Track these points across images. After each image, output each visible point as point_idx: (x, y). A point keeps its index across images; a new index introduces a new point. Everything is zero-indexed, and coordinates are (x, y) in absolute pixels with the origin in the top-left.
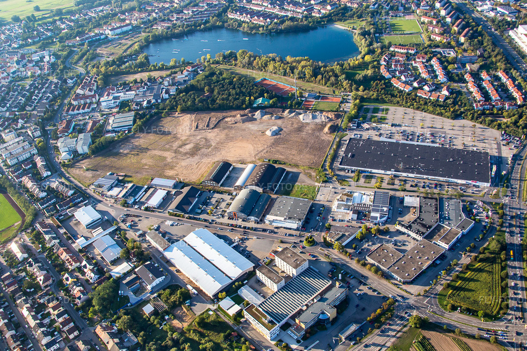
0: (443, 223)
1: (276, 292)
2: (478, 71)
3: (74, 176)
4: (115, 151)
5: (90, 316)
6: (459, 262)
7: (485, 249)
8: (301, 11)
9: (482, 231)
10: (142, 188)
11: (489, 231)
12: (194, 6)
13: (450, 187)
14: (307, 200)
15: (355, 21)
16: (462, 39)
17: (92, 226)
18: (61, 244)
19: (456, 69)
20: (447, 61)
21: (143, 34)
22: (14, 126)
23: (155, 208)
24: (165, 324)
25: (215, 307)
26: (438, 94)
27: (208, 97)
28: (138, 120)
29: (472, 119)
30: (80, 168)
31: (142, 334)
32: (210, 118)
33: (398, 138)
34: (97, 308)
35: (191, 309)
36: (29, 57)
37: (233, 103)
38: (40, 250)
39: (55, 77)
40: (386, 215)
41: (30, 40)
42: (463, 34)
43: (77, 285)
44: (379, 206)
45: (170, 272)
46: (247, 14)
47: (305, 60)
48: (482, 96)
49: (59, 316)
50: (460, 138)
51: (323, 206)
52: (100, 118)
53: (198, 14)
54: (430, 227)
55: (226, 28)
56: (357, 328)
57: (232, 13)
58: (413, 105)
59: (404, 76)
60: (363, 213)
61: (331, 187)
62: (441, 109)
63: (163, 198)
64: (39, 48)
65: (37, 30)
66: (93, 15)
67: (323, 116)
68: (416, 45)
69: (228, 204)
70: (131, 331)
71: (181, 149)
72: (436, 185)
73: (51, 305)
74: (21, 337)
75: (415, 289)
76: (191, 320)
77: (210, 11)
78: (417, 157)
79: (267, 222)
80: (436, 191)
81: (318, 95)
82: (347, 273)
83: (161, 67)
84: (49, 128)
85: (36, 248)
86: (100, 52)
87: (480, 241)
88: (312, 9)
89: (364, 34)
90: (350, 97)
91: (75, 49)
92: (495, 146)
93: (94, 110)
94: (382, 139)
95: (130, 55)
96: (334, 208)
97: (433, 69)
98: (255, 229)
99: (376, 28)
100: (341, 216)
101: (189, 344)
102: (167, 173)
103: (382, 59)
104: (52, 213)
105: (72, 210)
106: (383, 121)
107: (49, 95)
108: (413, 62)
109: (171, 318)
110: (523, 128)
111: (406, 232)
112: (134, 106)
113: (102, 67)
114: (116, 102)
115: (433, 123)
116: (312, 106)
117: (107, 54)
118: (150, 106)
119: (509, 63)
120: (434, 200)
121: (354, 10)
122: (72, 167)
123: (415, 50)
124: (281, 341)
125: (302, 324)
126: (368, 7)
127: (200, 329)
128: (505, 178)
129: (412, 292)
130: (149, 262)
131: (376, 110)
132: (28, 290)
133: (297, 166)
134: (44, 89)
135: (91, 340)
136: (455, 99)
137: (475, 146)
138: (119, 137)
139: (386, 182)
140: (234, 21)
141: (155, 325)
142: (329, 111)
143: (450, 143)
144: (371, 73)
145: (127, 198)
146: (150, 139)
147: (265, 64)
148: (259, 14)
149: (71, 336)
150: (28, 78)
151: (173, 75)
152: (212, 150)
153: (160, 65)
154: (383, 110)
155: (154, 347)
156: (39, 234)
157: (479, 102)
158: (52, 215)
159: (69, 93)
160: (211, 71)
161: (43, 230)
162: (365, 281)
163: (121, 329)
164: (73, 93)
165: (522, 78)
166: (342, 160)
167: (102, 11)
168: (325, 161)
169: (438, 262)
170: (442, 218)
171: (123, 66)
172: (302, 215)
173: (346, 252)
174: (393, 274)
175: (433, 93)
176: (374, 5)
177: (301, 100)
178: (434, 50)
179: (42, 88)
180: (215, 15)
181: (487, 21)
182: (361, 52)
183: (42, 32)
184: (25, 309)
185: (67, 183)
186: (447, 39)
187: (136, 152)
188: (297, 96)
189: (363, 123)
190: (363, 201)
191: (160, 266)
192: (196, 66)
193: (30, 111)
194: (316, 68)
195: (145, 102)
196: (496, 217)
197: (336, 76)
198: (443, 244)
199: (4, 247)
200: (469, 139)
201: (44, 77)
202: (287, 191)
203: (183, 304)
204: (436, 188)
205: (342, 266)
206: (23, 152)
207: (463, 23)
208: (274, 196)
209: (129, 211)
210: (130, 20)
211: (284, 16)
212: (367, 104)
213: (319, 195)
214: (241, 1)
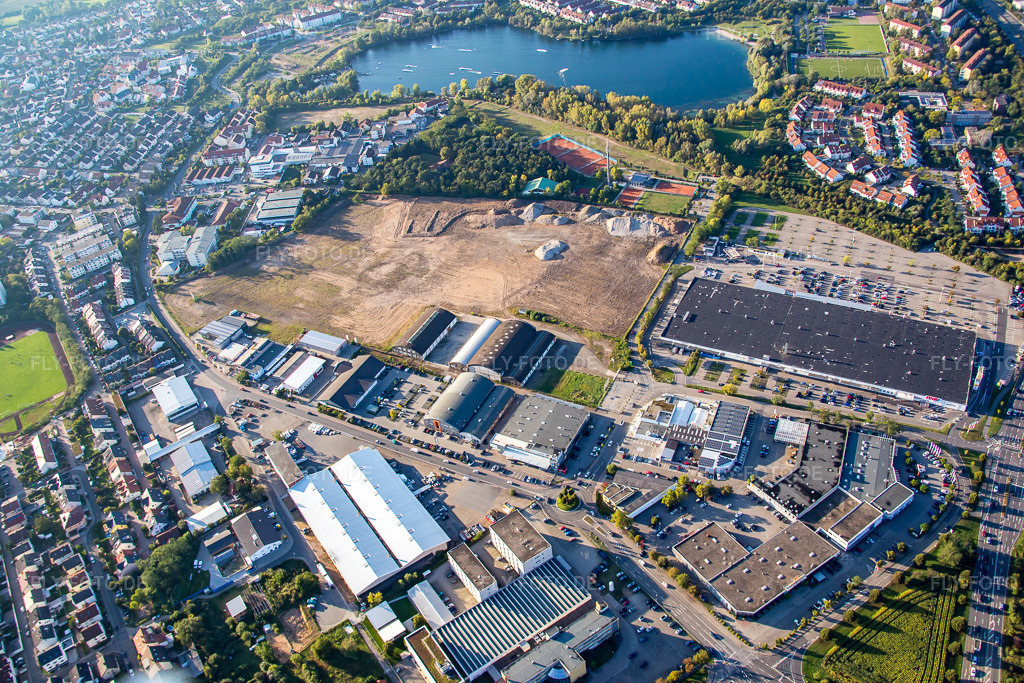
0: (847, 489)
1: (478, 606)
2: (988, 145)
3: (172, 310)
4: (254, 266)
5: (132, 605)
6: (865, 582)
7: (928, 557)
9: (930, 514)
10: (283, 348)
11: (944, 516)
13: (879, 404)
14: (581, 407)
15: (756, 24)
16: (966, 73)
17: (179, 418)
18: (117, 450)
19: (942, 138)
20: (926, 121)
21: (359, 30)
22: (95, 200)
23: (296, 393)
24: (261, 643)
25: (360, 619)
26: (895, 191)
27: (443, 169)
28: (305, 207)
29: (955, 252)
30: (185, 295)
31: (212, 657)
32: (438, 212)
33: (795, 288)
34: (147, 590)
35: (314, 617)
36: (155, 64)
37: (485, 184)
38: (81, 455)
39: (187, 108)
40: (733, 457)
41: (164, 33)
42: (970, 61)
43: (124, 539)
44: (721, 437)
45: (294, 532)
47: (642, 103)
48: (984, 203)
49: (78, 598)
50: (922, 294)
51: (611, 423)
52: (244, 196)
54: (817, 495)
58: (836, 213)
59: (831, 148)
60: (688, 446)
61: (636, 383)
62: (893, 226)
63: (315, 375)
64: (176, 48)
65: (181, 14)
67: (652, 225)
68: (870, 81)
69: (430, 400)
70: (198, 648)
71: (371, 274)
72: (851, 397)
73: (72, 572)
75: (759, 633)
76: (310, 640)
78: (823, 332)
79: (495, 448)
80: (845, 410)
81: (652, 177)
82: (628, 580)
83: (374, 99)
84: (152, 209)
85: (75, 450)
86: (277, 62)
87: (919, 537)
89: (770, 51)
90: (713, 187)
91: (235, 54)
92: (994, 318)
93: (236, 178)
94: (759, 285)
95: (327, 72)
96: (632, 430)
97: (894, 136)
98: (471, 460)
99: (795, 42)
100: (642, 450)
102: (336, 322)
103: (794, 108)
104: (118, 383)
106: (770, 245)
107: (167, 143)
108: (855, 118)
109: (274, 630)
111: (767, 501)
112: (306, 178)
113: (271, 93)
114: (278, 166)
115: (870, 255)
116: (636, 201)
117: (287, 66)
118: (336, 179)
120: (839, 434)
122: (172, 293)
123: (864, 92)
127: (322, 663)
128: (1001, 396)
129: (752, 638)
130: (259, 508)
131: (760, 220)
132: (42, 536)
133: (579, 329)
134: (163, 131)
135: (126, 655)
136: (926, 205)
137: (950, 315)
138: (266, 238)
139: (750, 380)
141: (242, 641)
142: (666, 214)
143: (898, 303)
144: (765, 139)
145: (250, 367)
147: (563, 106)
148: (576, 1)
149: (91, 643)
150: (143, 105)
151: (390, 118)
152: (428, 280)
153: (372, 95)
154: (773, 220)
156: (86, 423)
158: (117, 387)
159: (203, 140)
160: (461, 115)
161: (94, 417)
162: (661, 602)
163: (181, 641)
164: (209, 142)
166: (669, 324)
168: (636, 324)
169: (820, 577)
170: (849, 477)
171: (309, 94)
172: (564, 440)
173: (636, 531)
174: (719, 594)
175: (885, 188)
177: (618, 186)
178: (904, 94)
179: (161, 128)
182: (756, 90)
183: (187, 18)
185: (158, 324)
186: (934, 72)
187: (290, 273)
188: (611, 177)
189: (730, 245)
190: (692, 423)
191: (279, 519)
192: (436, 102)
193: (130, 172)
194: (657, 123)
195: (328, 171)
196: (966, 483)
197: (695, 140)
198: (837, 539)
199: (24, 441)
200: (941, 297)
201: (167, 105)
202: (547, 383)
203: (303, 604)
204: (848, 404)
205: (620, 562)
206: (96, 254)
207: (976, 36)
208: (519, 391)
209: (250, 393)
210: (342, 2)
211: (622, 7)
212: (745, 204)
213: (608, 399)
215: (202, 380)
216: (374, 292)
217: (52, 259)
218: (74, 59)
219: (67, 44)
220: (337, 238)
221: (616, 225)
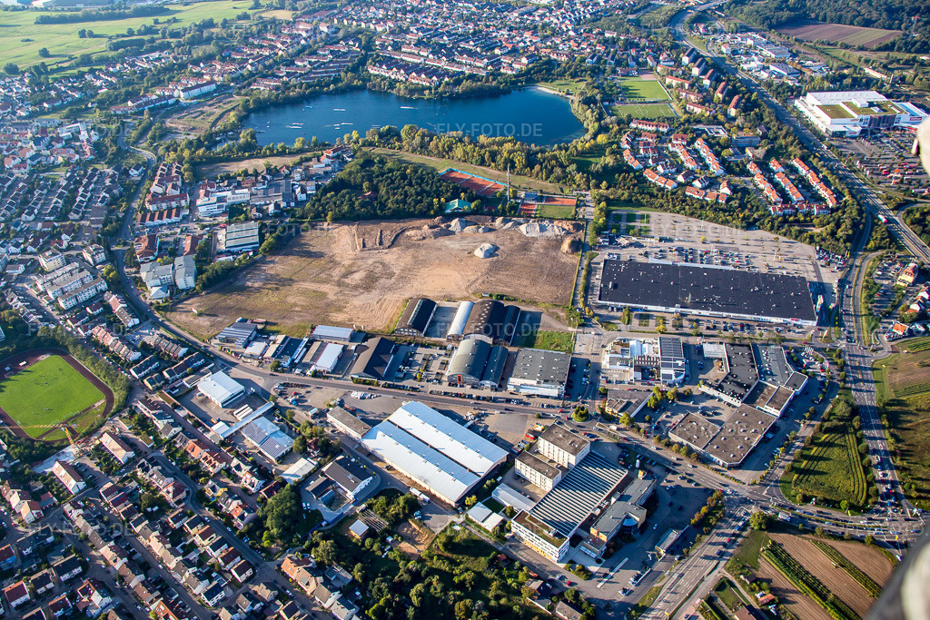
0: (765, 380)
1: (552, 492)
2: (765, 158)
3: (179, 324)
4: (239, 284)
5: (265, 545)
6: (798, 434)
7: (830, 414)
8: (482, 65)
9: (820, 389)
10: (299, 342)
11: (830, 389)
12: (311, 54)
13: (762, 328)
14: (562, 353)
15: (567, 82)
16: (733, 112)
17: (233, 403)
19: (733, 155)
20: (718, 144)
21: (237, 98)
22: (57, 245)
23: (328, 372)
24: (391, 550)
25: (462, 519)
26: (715, 193)
27: (371, 198)
28: (266, 235)
29: (772, 229)
30: (186, 312)
31: (359, 566)
32: (381, 231)
33: (675, 259)
34: (274, 531)
35: (424, 524)
36: (53, 132)
37: (414, 207)
38: (153, 444)
39: (106, 166)
40: (683, 371)
41: (46, 105)
42: (732, 103)
43: (232, 497)
44: (670, 360)
45: (378, 470)
46: (399, 69)
47: (510, 141)
48: (778, 196)
50: (760, 257)
51: (588, 362)
52: (200, 231)
53: (319, 67)
54: (748, 387)
55: (370, 90)
56: (679, 535)
57: (374, 66)
58: (684, 209)
59: (662, 166)
60: (648, 369)
61: (593, 333)
62: (725, 215)
63: (338, 358)
64: (67, 117)
65: (55, 89)
66: (146, 66)
67: (555, 227)
68: (668, 119)
69: (442, 363)
70: (339, 564)
71: (346, 280)
72: (742, 326)
73: (196, 531)
74: (157, 583)
75: (747, 476)
76: (429, 541)
77: (337, 62)
78: (708, 286)
79: (511, 389)
80: (742, 334)
81: (539, 194)
82: (645, 458)
83: (281, 150)
84: (116, 248)
85: (145, 441)
86: (172, 125)
87: (820, 403)
88: (499, 62)
89: (588, 102)
90: (588, 198)
91: (129, 120)
92: (811, 268)
93: (186, 218)
94: (651, 260)
95: (225, 131)
96: (605, 362)
97: (700, 155)
98: (495, 400)
99: (603, 94)
100: (617, 376)
101: (437, 577)
102: (334, 318)
103: (623, 140)
104: (159, 384)
105: (192, 380)
106: (646, 234)
107: (104, 194)
108: (670, 145)
109: (397, 540)
110: (845, 242)
111: (716, 395)
112: (253, 213)
113: (182, 150)
114: (222, 206)
115: (717, 235)
116: (534, 212)
117: (185, 129)
118: (280, 213)
119: (805, 148)
120: (746, 348)
122: (172, 311)
123: (668, 126)
124: (572, 562)
125: (602, 534)
126: (583, 60)
127: (446, 554)
128: (834, 314)
129: (743, 480)
130: (341, 457)
131: (632, 218)
133: (534, 303)
134: (93, 185)
135: (277, 581)
136: (741, 200)
137: (784, 268)
138: (240, 261)
139: (671, 323)
140: (381, 80)
141: (374, 552)
142: (562, 219)
143: (748, 264)
144: (612, 162)
145: (279, 357)
146: (292, 265)
147: (448, 147)
148: (418, 69)
150: (58, 166)
151: (304, 163)
152: (397, 280)
153: (278, 147)
154: (642, 217)
155: (384, 584)
156: (145, 418)
158: (160, 388)
159: (137, 191)
160: (366, 158)
161: (151, 412)
162: (674, 468)
163: (322, 562)
164: (145, 191)
165: (828, 169)
166: (600, 292)
167: (159, 59)
168: (575, 295)
170: (763, 373)
171: (219, 149)
172: (562, 376)
173: (638, 428)
174: (712, 456)
175: (708, 191)
176: (592, 58)
177: (516, 203)
178: (695, 127)
179: (89, 183)
180: (348, 70)
181: (760, 85)
182: (587, 130)
183: (63, 92)
185: (172, 336)
186: (710, 111)
187: (275, 286)
188: (509, 196)
189: (618, 237)
190: (646, 354)
191: (360, 462)
192: (338, 149)
193: (76, 221)
195: (271, 207)
196: (834, 368)
197: (563, 166)
198: (772, 411)
199: (86, 442)
200: (773, 258)
201: (87, 165)
202: (528, 340)
203: (411, 518)
204: (742, 330)
205: (635, 449)
206: (82, 287)
207: (729, 87)
208: (512, 349)
209: (287, 377)
210: (212, 75)
211: (459, 73)
212: (616, 208)
213: (577, 346)
214: (383, 46)
215: (237, 372)
217: (35, 296)
220: (302, 256)
221: (529, 230)
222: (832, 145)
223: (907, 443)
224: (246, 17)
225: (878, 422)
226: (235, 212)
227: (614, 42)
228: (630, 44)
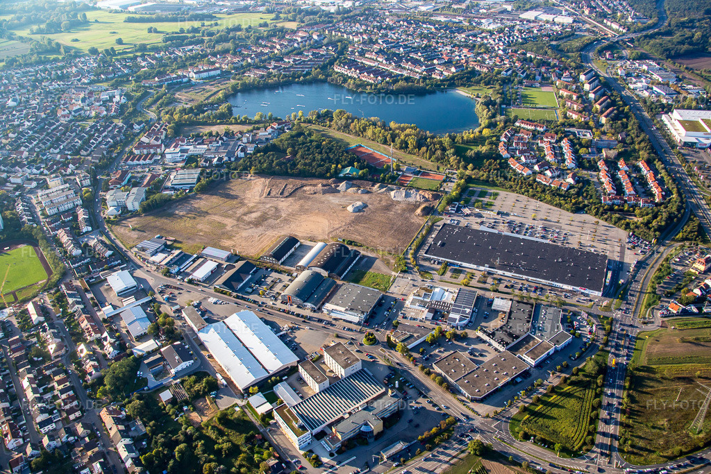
0: (534, 334)
1: (317, 394)
2: (615, 158)
3: (117, 234)
4: (170, 211)
5: (98, 396)
6: (544, 383)
7: (579, 370)
8: (420, 71)
9: (581, 348)
10: (191, 256)
11: (589, 349)
12: (298, 54)
13: (552, 292)
14: (377, 291)
15: (481, 88)
16: (603, 120)
17: (124, 294)
18: (84, 311)
19: (589, 153)
20: (580, 144)
21: (232, 81)
22: (63, 171)
23: (200, 281)
24: (182, 416)
25: (244, 403)
26: (562, 181)
27: (289, 160)
28: (202, 179)
29: (596, 214)
30: (125, 226)
31: (152, 423)
32: (286, 185)
33: (503, 230)
34: (108, 387)
35: (215, 402)
36: (98, 95)
37: (316, 169)
38: (60, 314)
39: (121, 121)
40: (468, 317)
41: (103, 76)
42: (605, 113)
43: (92, 359)
44: (461, 307)
45: (201, 357)
46: (356, 69)
47: (412, 128)
48: (613, 188)
49: (62, 392)
50: (577, 235)
51: (395, 300)
52: (161, 172)
53: (300, 64)
54: (517, 337)
55: (329, 83)
56: (404, 447)
57: (339, 66)
58: (528, 191)
59: (525, 157)
60: (441, 312)
61: (410, 278)
62: (561, 199)
63: (212, 271)
64: (112, 86)
65: (114, 66)
66: (180, 54)
67: (418, 195)
68: (548, 121)
69: (284, 286)
70: (141, 419)
71: (245, 217)
72: (536, 288)
73: (57, 378)
74: (14, 411)
75: (484, 409)
76: (213, 415)
77: (313, 61)
78: (520, 253)
79: (325, 312)
80: (532, 295)
81: (418, 169)
82: (406, 381)
83: (244, 120)
84: (101, 177)
85: (56, 312)
86: (179, 97)
87: (575, 359)
88: (434, 69)
89: (489, 103)
90: (455, 176)
91: (152, 91)
92: (618, 249)
93: (156, 162)
94: (483, 228)
95: (212, 104)
96: (408, 303)
97: (562, 151)
98: (311, 318)
99: (504, 99)
100: (414, 314)
101: (203, 442)
102: (224, 243)
103: (503, 135)
104: (83, 274)
105: (106, 274)
106: (489, 207)
107: (109, 139)
108: (539, 141)
109: (190, 409)
110: (655, 231)
111: (488, 341)
112: (202, 163)
113: (176, 114)
114: (183, 156)
115: (548, 214)
116: (408, 182)
117: (186, 99)
118: (220, 165)
119: (655, 153)
120: (529, 306)
121: (483, 75)
122: (117, 225)
123: (545, 127)
124: (311, 451)
125: (339, 434)
126: (499, 73)
127: (220, 426)
128: (621, 288)
129: (480, 411)
130: (179, 343)
131: (483, 194)
132: (36, 359)
133: (374, 250)
134: (106, 133)
135: (94, 424)
136: (580, 189)
137: (593, 247)
138: (177, 195)
139: (477, 279)
140: (339, 76)
141: (171, 416)
142: (427, 190)
143: (564, 240)
144: (487, 150)
145: (170, 266)
146: (212, 202)
147: (363, 128)
148: (370, 70)
149: (72, 417)
150: (91, 118)
151: (254, 131)
152: (281, 221)
153: (242, 118)
154: (491, 194)
155: (163, 440)
156: (63, 296)
157: (609, 195)
158: (83, 276)
159: (133, 140)
160: (300, 130)
161: (68, 292)
162: (426, 393)
163: (130, 415)
164: (137, 140)
165: (667, 171)
166: (429, 248)
167: (191, 50)
168: (409, 248)
169: (519, 380)
170: (535, 328)
171: (201, 116)
172: (367, 307)
173: (411, 356)
174: (461, 388)
175: (556, 179)
176: (506, 71)
177: (397, 174)
178: (568, 130)
179: (104, 131)
180: (319, 67)
181: (638, 101)
182: (481, 125)
183: (118, 68)
184: (26, 379)
185: (108, 242)
186: (585, 118)
187: (193, 216)
188: (393, 169)
189: (464, 207)
190: (443, 300)
191: (191, 349)
192: (284, 123)
193: (85, 156)
194: (421, 139)
195: (216, 159)
196: (601, 333)
197: (444, 149)
198: (529, 360)
199: (20, 307)
200: (588, 237)
201: (108, 119)
202: (356, 277)
203: (208, 395)
204: (535, 292)
205: (402, 372)
206: (65, 201)
207: (609, 100)
208: (339, 282)
209: (170, 281)
210: (221, 64)
211: (398, 75)
212: (474, 185)
213: (393, 287)
214: (353, 52)
215: (138, 273)
216: (247, 227)
217: (35, 204)
218: (42, 89)
219: (37, 80)
220: (222, 197)
221: (396, 195)
222: (679, 153)
223: (641, 405)
224: (266, 25)
225: (622, 383)
226: (191, 161)
227: (531, 60)
228: (543, 63)
